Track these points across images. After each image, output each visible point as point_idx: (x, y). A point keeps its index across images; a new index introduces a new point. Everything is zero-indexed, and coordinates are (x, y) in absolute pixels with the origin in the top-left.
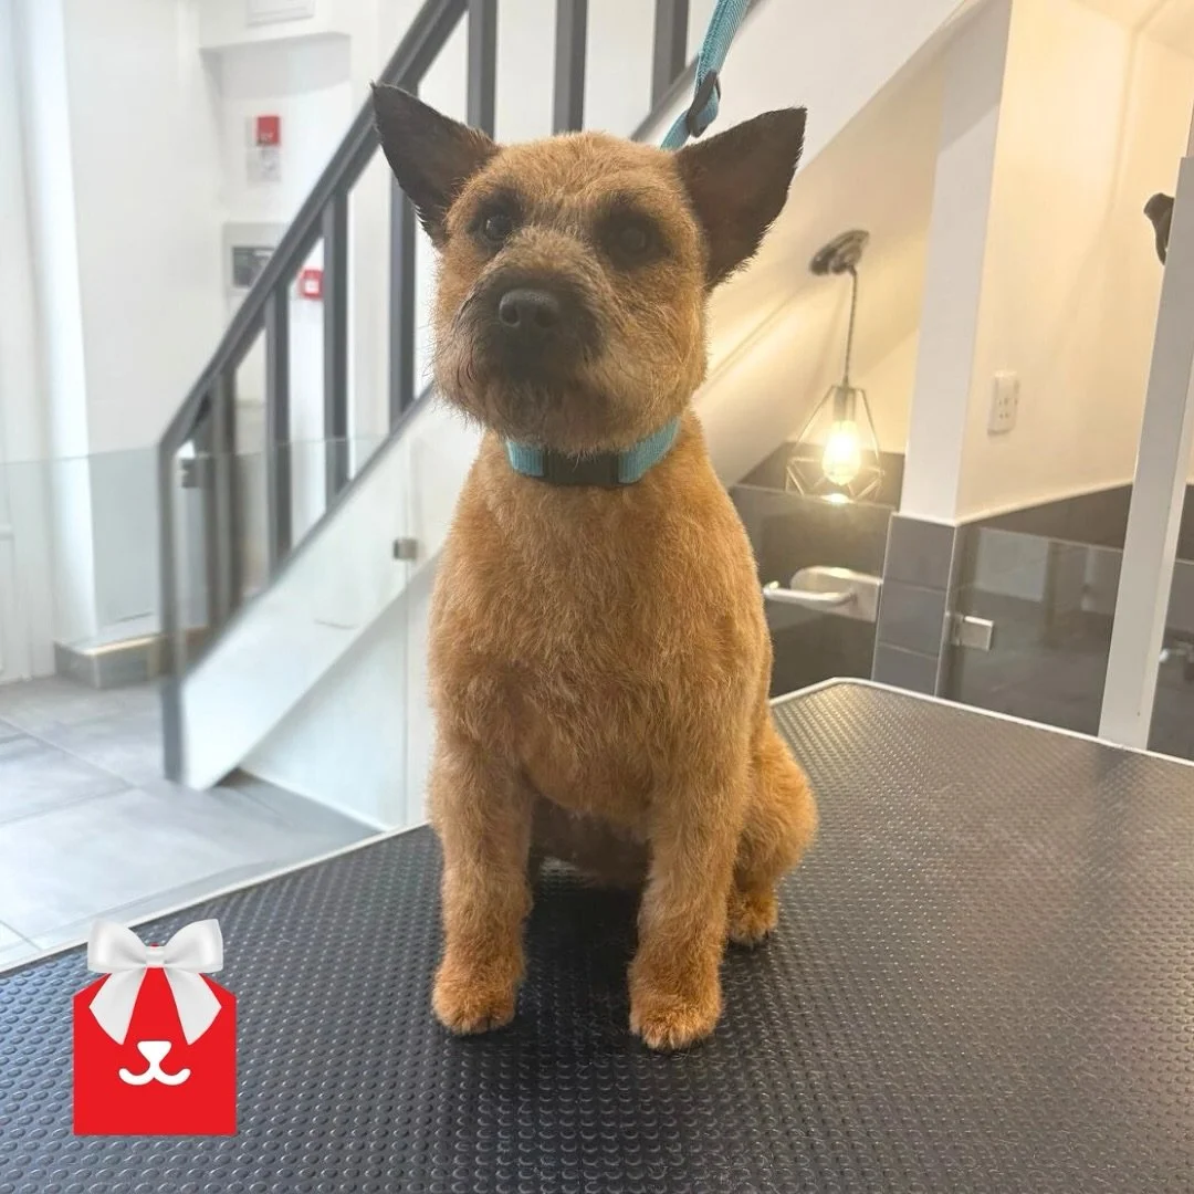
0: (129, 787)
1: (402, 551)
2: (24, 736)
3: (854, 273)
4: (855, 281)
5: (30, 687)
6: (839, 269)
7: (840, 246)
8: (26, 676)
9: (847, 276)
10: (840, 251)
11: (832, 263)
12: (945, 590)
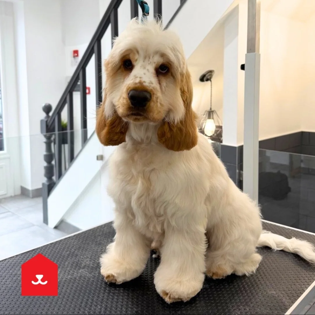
0: (33, 225)
1: (99, 158)
2: (9, 212)
3: (211, 81)
4: (211, 83)
5: (14, 198)
6: (207, 80)
7: (207, 74)
8: (13, 195)
9: (209, 82)
10: (207, 75)
11: (205, 79)
12: (236, 164)
